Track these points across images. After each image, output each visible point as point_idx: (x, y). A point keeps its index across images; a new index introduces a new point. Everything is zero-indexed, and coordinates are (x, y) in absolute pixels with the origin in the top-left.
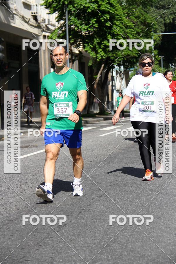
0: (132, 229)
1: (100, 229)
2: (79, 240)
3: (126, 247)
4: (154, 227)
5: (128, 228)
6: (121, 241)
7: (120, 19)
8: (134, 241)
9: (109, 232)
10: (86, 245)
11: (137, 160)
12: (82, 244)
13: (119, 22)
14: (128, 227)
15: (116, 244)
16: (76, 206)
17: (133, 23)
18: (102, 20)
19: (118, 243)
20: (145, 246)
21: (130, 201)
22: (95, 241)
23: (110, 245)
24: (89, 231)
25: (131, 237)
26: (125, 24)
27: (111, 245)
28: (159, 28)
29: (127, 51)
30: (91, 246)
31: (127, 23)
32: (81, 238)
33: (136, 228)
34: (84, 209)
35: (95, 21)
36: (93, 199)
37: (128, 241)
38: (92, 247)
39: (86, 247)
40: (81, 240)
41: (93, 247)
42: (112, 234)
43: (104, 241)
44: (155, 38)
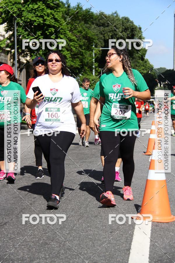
0: (70, 228)
1: (40, 227)
2: (18, 238)
3: (64, 245)
4: (91, 226)
5: (66, 227)
6: (59, 240)
7: (65, 32)
8: (71, 239)
9: (48, 230)
10: (24, 244)
11: (77, 161)
12: (21, 243)
13: (63, 35)
14: (66, 225)
15: (54, 242)
16: (18, 204)
17: (76, 37)
18: (47, 33)
19: (56, 241)
20: (82, 244)
21: (70, 200)
22: (34, 239)
23: (48, 243)
24: (29, 230)
25: (69, 235)
26: (69, 38)
27: (50, 243)
28: (99, 43)
29: (70, 62)
30: (30, 244)
31: (71, 36)
32: (20, 237)
33: (74, 227)
34: (25, 208)
35: (41, 33)
36: (34, 198)
37: (66, 239)
38: (30, 246)
39: (25, 245)
40: (20, 239)
41: (32, 245)
42: (50, 232)
43: (42, 239)
44: (95, 52)
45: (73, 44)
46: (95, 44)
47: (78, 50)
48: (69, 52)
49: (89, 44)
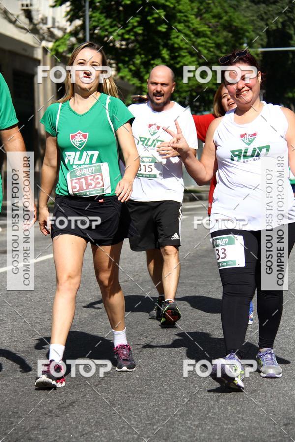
17: (210, 27)
18: (150, 20)
26: (194, 29)
31: (199, 26)
45: (203, 41)
46: (249, 41)
47: (212, 54)
48: (194, 59)
49: (236, 41)
